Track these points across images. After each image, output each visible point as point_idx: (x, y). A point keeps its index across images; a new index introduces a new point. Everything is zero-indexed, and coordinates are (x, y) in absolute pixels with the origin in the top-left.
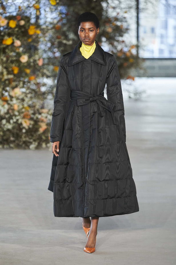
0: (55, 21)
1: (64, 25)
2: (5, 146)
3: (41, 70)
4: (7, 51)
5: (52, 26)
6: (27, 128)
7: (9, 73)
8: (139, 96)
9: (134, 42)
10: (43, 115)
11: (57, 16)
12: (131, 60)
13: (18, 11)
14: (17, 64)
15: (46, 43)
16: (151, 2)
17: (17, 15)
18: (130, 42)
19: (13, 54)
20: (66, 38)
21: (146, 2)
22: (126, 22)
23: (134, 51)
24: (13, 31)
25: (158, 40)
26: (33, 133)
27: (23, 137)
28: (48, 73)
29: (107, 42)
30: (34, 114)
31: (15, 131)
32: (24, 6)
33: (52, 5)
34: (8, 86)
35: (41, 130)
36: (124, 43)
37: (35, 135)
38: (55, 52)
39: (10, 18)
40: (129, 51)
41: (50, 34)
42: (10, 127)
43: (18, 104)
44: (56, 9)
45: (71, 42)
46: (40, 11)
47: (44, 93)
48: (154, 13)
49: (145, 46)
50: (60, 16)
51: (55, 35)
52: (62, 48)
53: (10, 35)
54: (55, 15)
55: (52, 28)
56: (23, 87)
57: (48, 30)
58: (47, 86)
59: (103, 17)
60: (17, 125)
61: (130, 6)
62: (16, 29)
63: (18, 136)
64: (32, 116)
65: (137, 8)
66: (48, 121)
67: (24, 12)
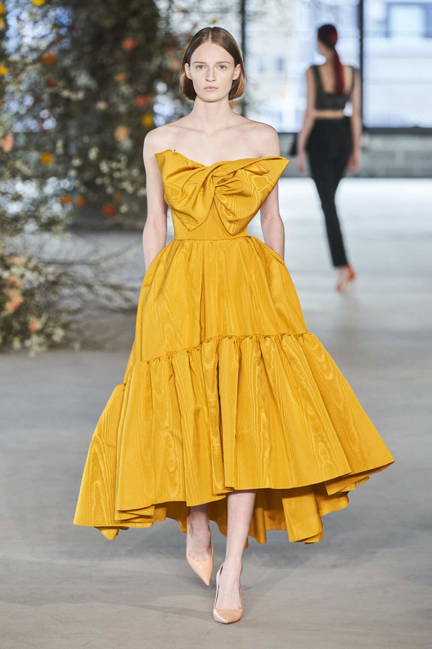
0: (43, 44)
1: (64, 52)
3: (10, 163)
5: (34, 56)
10: (14, 270)
11: (48, 32)
15: (22, 97)
20: (71, 84)
25: (292, 89)
28: (26, 170)
29: (170, 94)
33: (34, 6)
35: (10, 307)
38: (45, 117)
41: (31, 74)
44: (45, 16)
45: (80, 95)
46: (6, 21)
47: (16, 218)
48: (282, 23)
49: (260, 103)
50: (54, 31)
51: (42, 78)
52: (58, 110)
54: (42, 29)
55: (34, 62)
57: (26, 65)
58: (26, 200)
59: (160, 34)
61: (224, 6)
65: (243, 12)
66: (28, 286)
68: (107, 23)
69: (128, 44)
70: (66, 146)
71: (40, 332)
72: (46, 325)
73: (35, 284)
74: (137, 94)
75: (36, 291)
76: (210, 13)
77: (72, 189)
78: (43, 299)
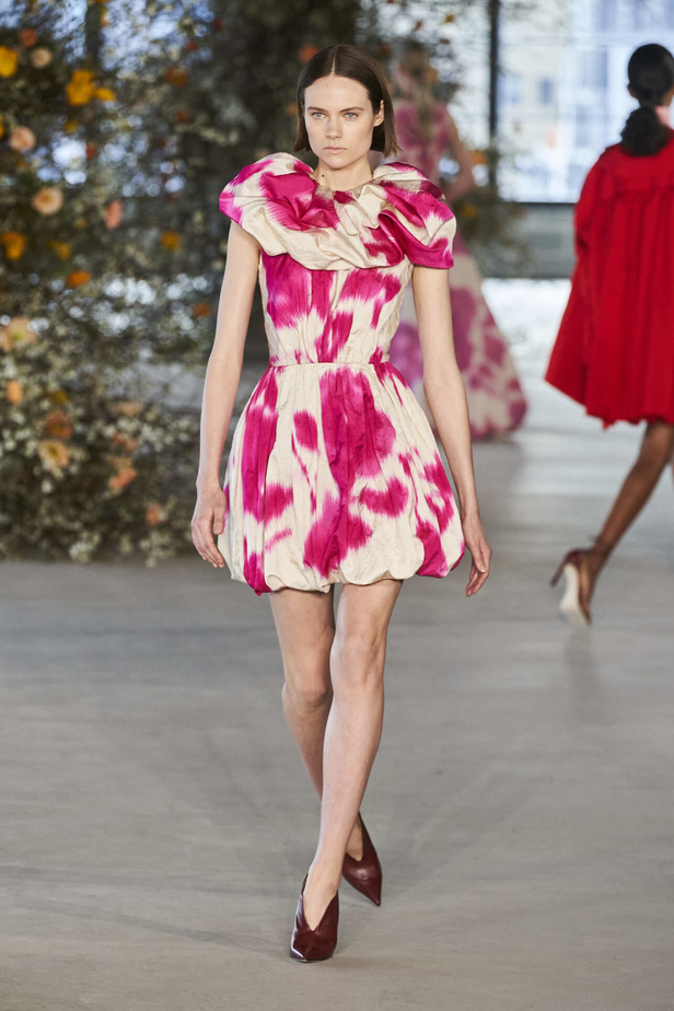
0: (174, 50)
1: (203, 66)
3: (116, 249)
5: (161, 71)
6: (58, 474)
9: (479, 136)
10: (123, 424)
12: (470, 211)
13: (28, 10)
14: (20, 223)
15: (133, 140)
17: (25, 25)
19: (3, 181)
20: (214, 119)
22: (450, 56)
23: (480, 174)
24: (8, 90)
25: (566, 132)
26: (82, 497)
27: (43, 511)
28: (142, 260)
30: (87, 420)
31: (12, 487)
35: (116, 485)
37: (89, 505)
38: (170, 171)
43: (23, 380)
45: (234, 137)
47: (127, 337)
48: (560, 23)
49: (526, 153)
51: (171, 107)
52: (198, 162)
54: (166, 26)
55: (160, 81)
56: (43, 314)
57: (145, 85)
59: (360, 38)
60: (18, 465)
62: (20, 83)
63: (22, 508)
64: (79, 428)
66: (145, 450)
67: (51, 17)
68: (274, 20)
69: (307, 54)
70: (206, 220)
71: (163, 527)
72: (173, 515)
73: (158, 447)
75: (158, 459)
76: (444, 4)
77: (210, 291)
78: (169, 472)
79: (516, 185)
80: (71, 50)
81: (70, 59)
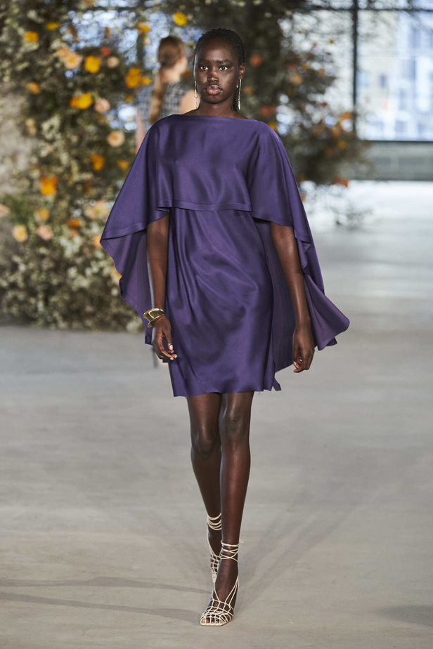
2: (76, 325)
4: (80, 121)
7: (83, 169)
8: (358, 220)
9: (347, 105)
12: (342, 145)
13: (106, 37)
14: (101, 151)
16: (385, 22)
17: (103, 45)
18: (340, 106)
19: (91, 128)
21: (374, 21)
22: (332, 62)
23: (347, 125)
24: (94, 79)
25: (393, 102)
27: (114, 302)
29: (291, 105)
31: (96, 292)
32: (116, 28)
33: (177, 26)
34: (80, 196)
36: (326, 107)
39: (88, 52)
40: (338, 125)
42: (84, 283)
44: (185, 34)
48: (390, 44)
49: (371, 114)
53: (86, 88)
56: (111, 199)
59: (283, 53)
60: (99, 280)
61: (340, 28)
62: (101, 76)
63: (101, 303)
65: (355, 35)
67: (117, 40)
69: (255, 60)
74: (263, 104)
76: (328, 34)
79: (367, 131)
80: (127, 58)
81: (127, 63)
